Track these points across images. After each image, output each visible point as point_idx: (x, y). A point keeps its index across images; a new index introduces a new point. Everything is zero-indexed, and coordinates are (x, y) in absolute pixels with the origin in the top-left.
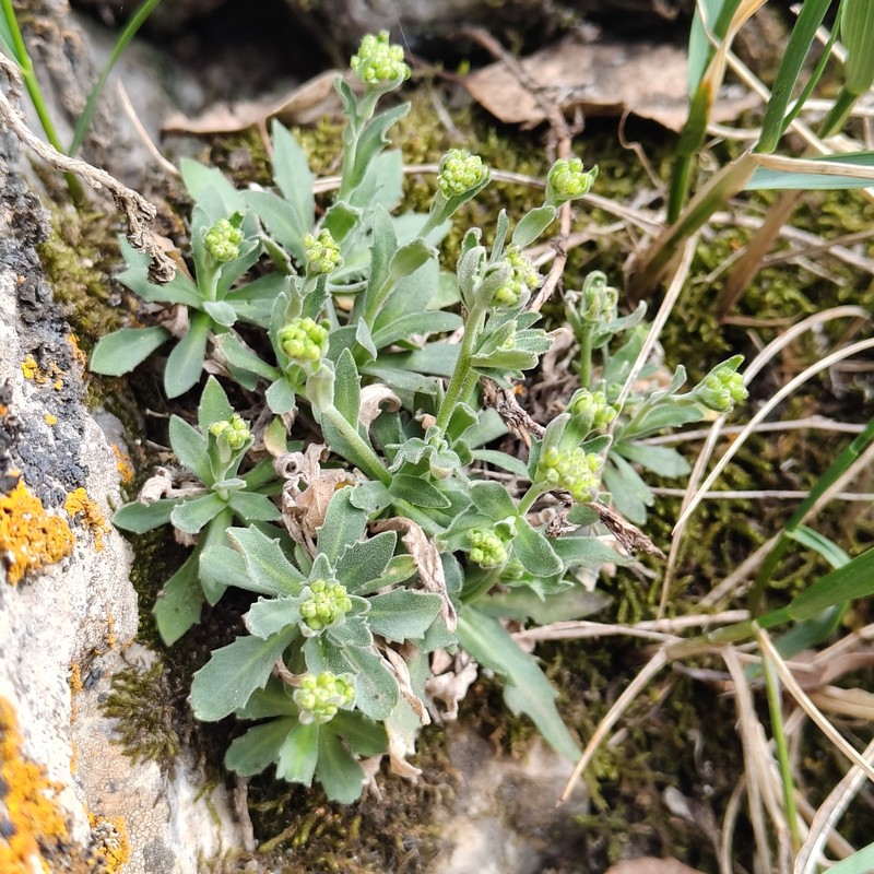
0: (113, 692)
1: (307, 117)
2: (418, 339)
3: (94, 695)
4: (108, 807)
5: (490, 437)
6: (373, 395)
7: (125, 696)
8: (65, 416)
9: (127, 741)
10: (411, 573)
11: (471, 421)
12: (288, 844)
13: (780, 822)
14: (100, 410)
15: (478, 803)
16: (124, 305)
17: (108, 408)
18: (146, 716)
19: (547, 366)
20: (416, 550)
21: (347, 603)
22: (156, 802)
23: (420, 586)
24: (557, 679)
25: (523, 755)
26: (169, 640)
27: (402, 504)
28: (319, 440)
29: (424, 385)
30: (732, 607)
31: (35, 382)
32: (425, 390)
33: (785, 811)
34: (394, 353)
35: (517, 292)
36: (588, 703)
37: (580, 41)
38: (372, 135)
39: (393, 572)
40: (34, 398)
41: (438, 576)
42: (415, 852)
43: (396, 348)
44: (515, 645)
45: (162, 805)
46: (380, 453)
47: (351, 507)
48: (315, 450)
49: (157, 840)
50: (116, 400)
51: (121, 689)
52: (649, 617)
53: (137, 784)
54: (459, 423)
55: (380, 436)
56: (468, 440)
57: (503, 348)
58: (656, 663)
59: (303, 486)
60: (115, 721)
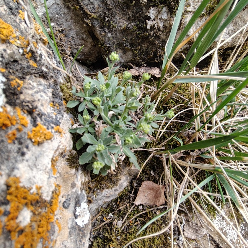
0: (68, 158)
1: (105, 74)
2: (119, 105)
3: (65, 158)
4: (66, 176)
5: (129, 121)
6: (111, 113)
7: (70, 158)
8: (59, 113)
9: (70, 166)
10: (116, 142)
11: (127, 118)
12: (96, 180)
13: (170, 181)
14: (69, 113)
15: (125, 173)
16: (75, 98)
17: (71, 113)
18: (73, 162)
19: (138, 110)
20: (117, 138)
21: (104, 148)
22: (74, 175)
23: (117, 144)
24: (137, 156)
25: (131, 166)
26: (78, 149)
27: (115, 130)
28: (102, 120)
29: (119, 112)
30: (163, 147)
31: (53, 107)
32: (120, 112)
33: (171, 179)
34: (115, 107)
35: (136, 94)
36: (141, 159)
37: (144, 66)
38: (113, 71)
39: (113, 142)
40: (53, 110)
41: (120, 143)
42: (115, 181)
43: (116, 106)
44: (131, 151)
45: (75, 176)
46: (112, 122)
47: (106, 131)
48: (101, 121)
49: (74, 182)
50: (72, 112)
51: (70, 157)
52: (151, 148)
53: (71, 172)
54: (125, 118)
55: (112, 119)
56: (126, 121)
57: (133, 105)
58: (152, 155)
59: (99, 127)
60: (68, 162)
